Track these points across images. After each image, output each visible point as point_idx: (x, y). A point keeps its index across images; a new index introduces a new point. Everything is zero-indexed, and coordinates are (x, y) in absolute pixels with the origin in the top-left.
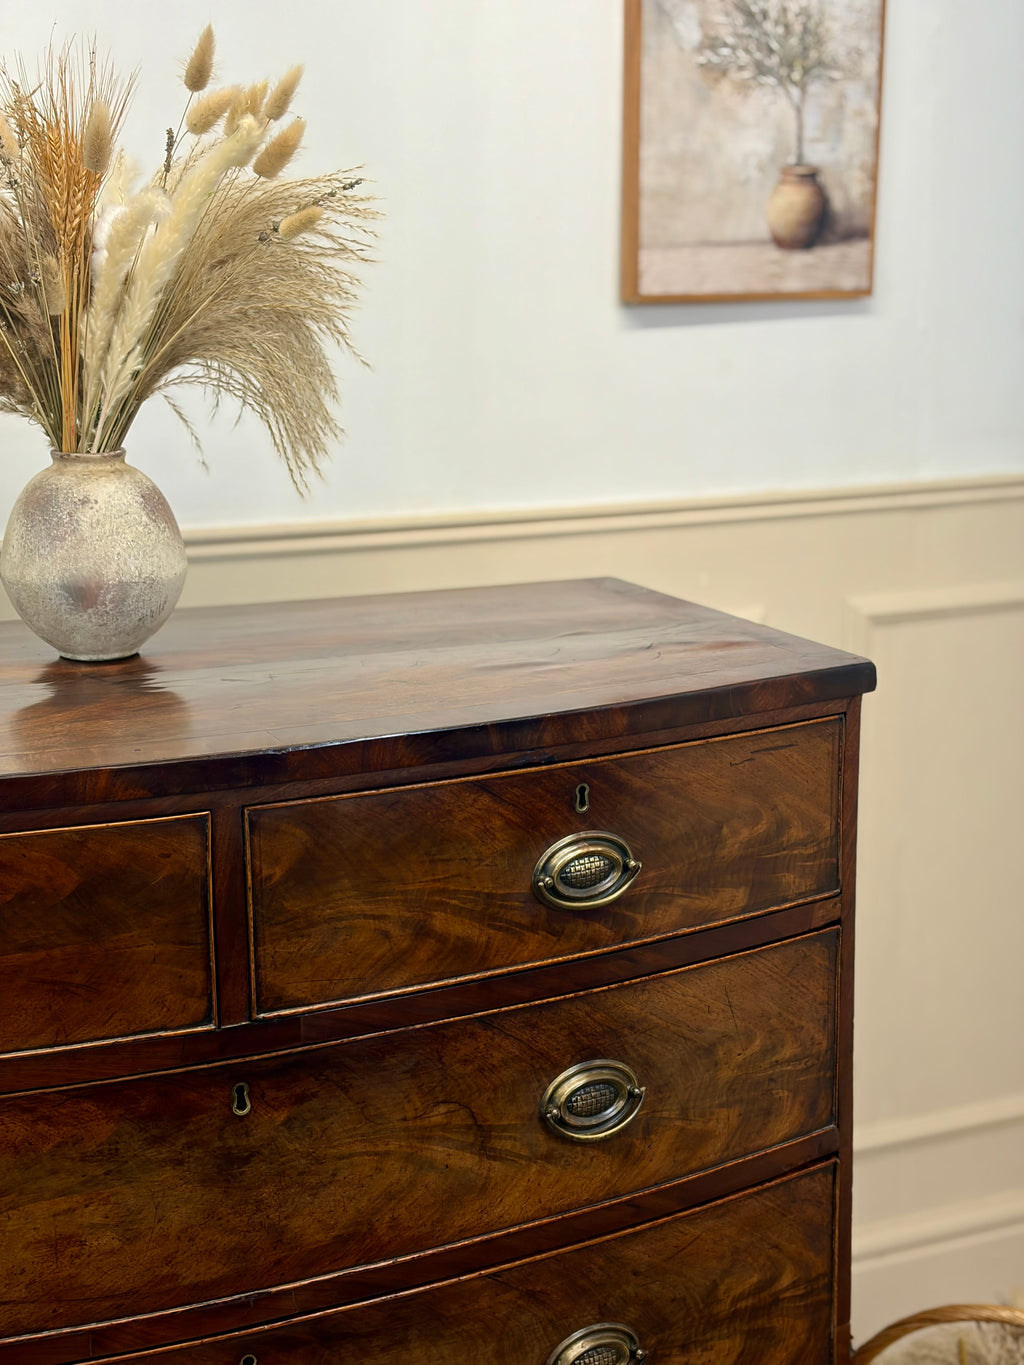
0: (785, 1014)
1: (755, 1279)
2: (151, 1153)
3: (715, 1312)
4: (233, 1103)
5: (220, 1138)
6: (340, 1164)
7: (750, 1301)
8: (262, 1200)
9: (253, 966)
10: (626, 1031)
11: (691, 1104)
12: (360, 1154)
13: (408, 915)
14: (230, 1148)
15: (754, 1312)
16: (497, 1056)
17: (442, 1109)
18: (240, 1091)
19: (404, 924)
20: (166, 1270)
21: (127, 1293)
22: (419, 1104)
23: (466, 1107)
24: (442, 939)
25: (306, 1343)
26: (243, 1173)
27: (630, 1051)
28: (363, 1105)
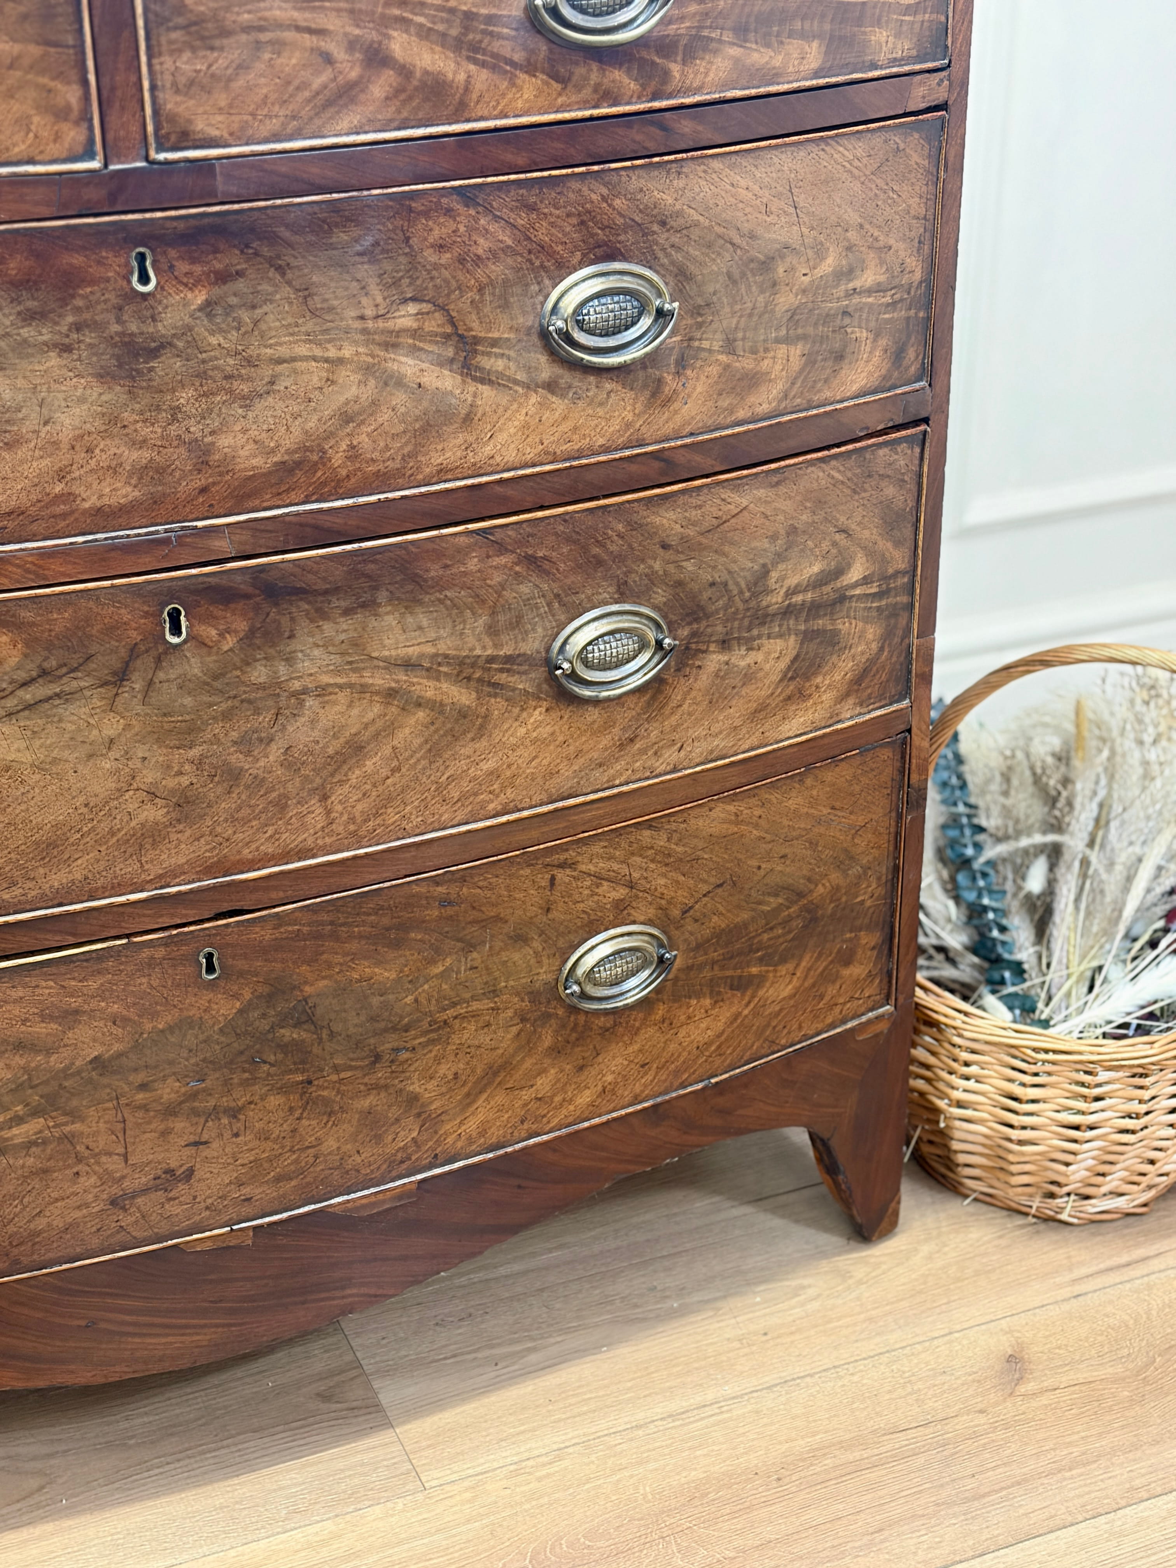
0: (867, 226)
1: (816, 569)
2: (28, 332)
3: (764, 603)
4: (132, 273)
5: (119, 321)
6: (280, 368)
7: (809, 596)
8: (178, 407)
9: (146, 84)
10: (655, 227)
11: (740, 335)
12: (306, 358)
13: (357, 32)
14: (132, 335)
15: (814, 609)
16: (482, 245)
17: (412, 308)
18: (142, 257)
19: (352, 45)
20: (58, 488)
21: (10, 514)
22: (379, 299)
23: (444, 309)
24: (405, 71)
25: (247, 596)
26: (151, 369)
27: (660, 255)
28: (306, 293)
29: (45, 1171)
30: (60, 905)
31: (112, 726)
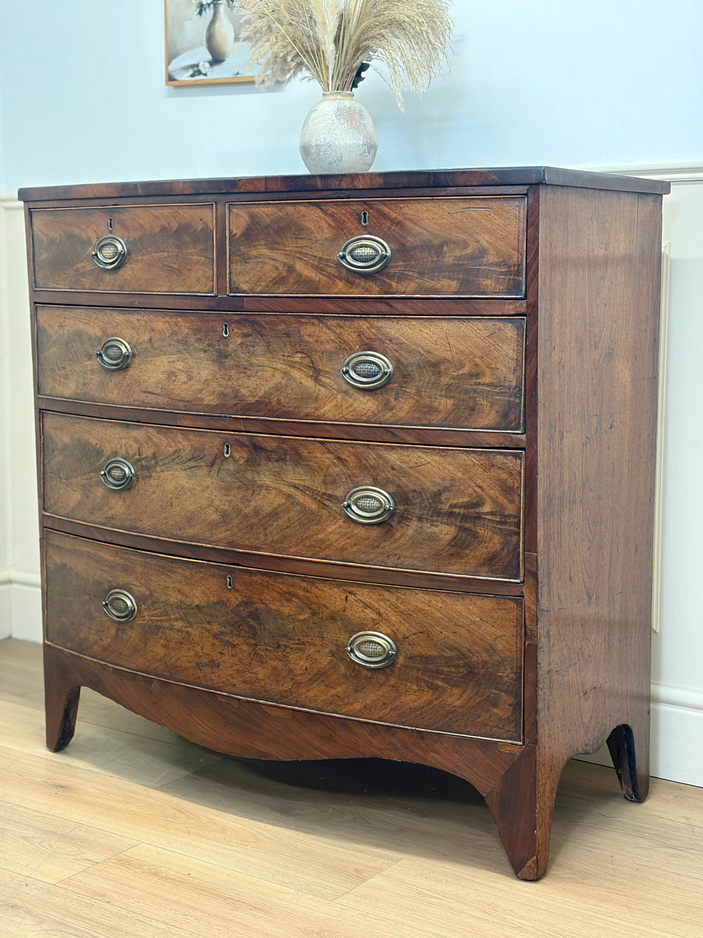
1: (466, 499)
2: (197, 345)
3: (439, 507)
4: (223, 330)
5: (219, 345)
6: (259, 368)
7: (462, 511)
8: (231, 376)
9: (228, 272)
10: (387, 341)
11: (423, 389)
12: (267, 366)
13: (286, 261)
14: (222, 350)
15: (464, 518)
16: (324, 337)
17: (300, 355)
18: (226, 326)
19: (284, 265)
22: (289, 350)
23: (309, 357)
24: (299, 275)
25: (248, 447)
26: (225, 362)
27: (390, 352)
28: (269, 344)
29: (182, 643)
30: (191, 541)
31: (208, 481)
